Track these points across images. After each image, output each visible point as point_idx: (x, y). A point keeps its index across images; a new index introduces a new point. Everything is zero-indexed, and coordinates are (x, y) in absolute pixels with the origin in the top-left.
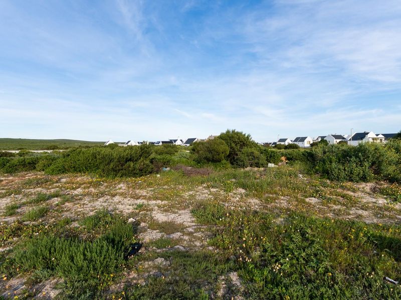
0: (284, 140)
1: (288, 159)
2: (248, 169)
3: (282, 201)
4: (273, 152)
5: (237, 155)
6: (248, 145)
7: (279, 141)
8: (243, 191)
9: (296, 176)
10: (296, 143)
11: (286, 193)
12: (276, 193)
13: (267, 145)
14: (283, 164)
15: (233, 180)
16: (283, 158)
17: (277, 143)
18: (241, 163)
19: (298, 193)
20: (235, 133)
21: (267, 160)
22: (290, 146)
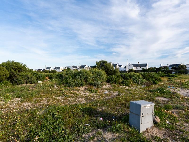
0: (49, 68)
1: (49, 78)
2: (25, 85)
3: (44, 101)
4: (41, 74)
5: (16, 77)
6: (24, 70)
7: (46, 69)
8: (19, 99)
9: (53, 86)
10: (55, 70)
11: (47, 96)
12: (41, 97)
13: (39, 71)
14: (47, 81)
15: (12, 93)
16: (47, 78)
17: (45, 70)
18: (18, 82)
19: (53, 95)
20: (14, 63)
21: (37, 79)
22: (52, 71)
